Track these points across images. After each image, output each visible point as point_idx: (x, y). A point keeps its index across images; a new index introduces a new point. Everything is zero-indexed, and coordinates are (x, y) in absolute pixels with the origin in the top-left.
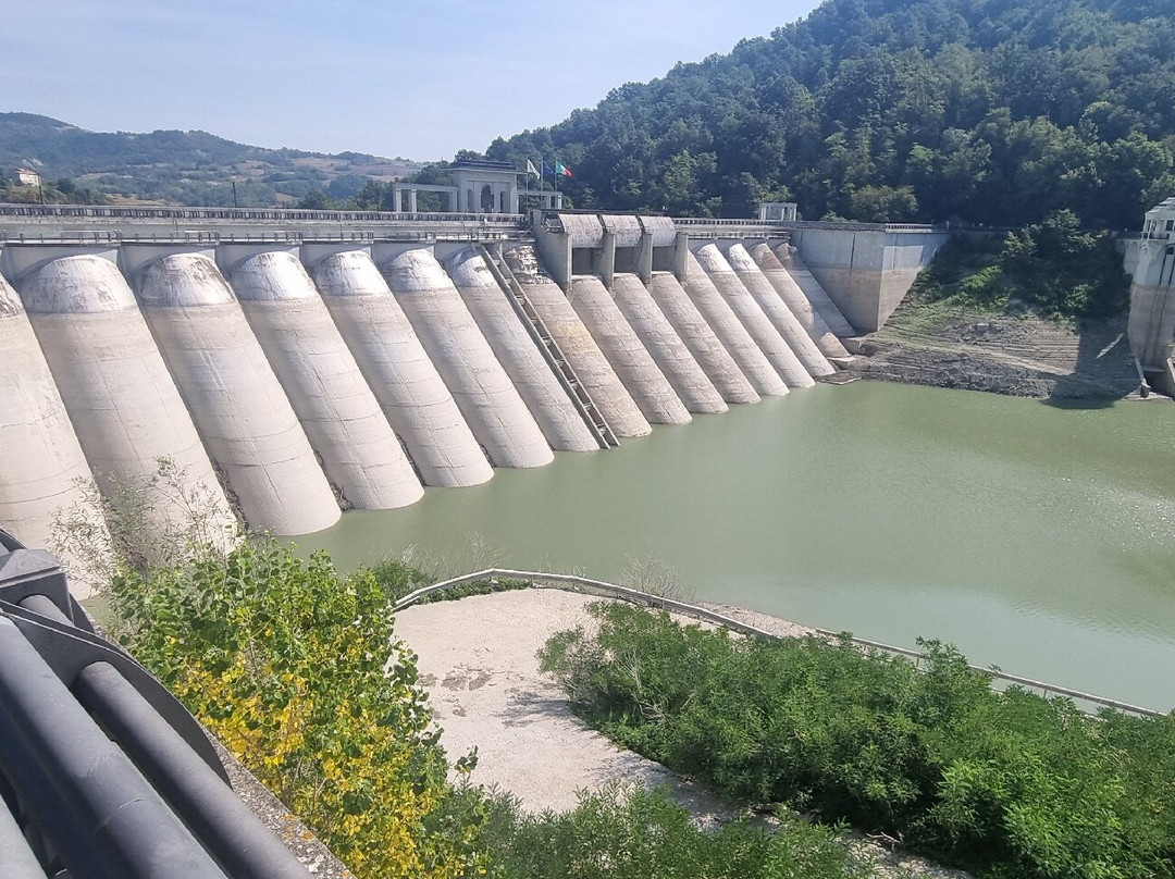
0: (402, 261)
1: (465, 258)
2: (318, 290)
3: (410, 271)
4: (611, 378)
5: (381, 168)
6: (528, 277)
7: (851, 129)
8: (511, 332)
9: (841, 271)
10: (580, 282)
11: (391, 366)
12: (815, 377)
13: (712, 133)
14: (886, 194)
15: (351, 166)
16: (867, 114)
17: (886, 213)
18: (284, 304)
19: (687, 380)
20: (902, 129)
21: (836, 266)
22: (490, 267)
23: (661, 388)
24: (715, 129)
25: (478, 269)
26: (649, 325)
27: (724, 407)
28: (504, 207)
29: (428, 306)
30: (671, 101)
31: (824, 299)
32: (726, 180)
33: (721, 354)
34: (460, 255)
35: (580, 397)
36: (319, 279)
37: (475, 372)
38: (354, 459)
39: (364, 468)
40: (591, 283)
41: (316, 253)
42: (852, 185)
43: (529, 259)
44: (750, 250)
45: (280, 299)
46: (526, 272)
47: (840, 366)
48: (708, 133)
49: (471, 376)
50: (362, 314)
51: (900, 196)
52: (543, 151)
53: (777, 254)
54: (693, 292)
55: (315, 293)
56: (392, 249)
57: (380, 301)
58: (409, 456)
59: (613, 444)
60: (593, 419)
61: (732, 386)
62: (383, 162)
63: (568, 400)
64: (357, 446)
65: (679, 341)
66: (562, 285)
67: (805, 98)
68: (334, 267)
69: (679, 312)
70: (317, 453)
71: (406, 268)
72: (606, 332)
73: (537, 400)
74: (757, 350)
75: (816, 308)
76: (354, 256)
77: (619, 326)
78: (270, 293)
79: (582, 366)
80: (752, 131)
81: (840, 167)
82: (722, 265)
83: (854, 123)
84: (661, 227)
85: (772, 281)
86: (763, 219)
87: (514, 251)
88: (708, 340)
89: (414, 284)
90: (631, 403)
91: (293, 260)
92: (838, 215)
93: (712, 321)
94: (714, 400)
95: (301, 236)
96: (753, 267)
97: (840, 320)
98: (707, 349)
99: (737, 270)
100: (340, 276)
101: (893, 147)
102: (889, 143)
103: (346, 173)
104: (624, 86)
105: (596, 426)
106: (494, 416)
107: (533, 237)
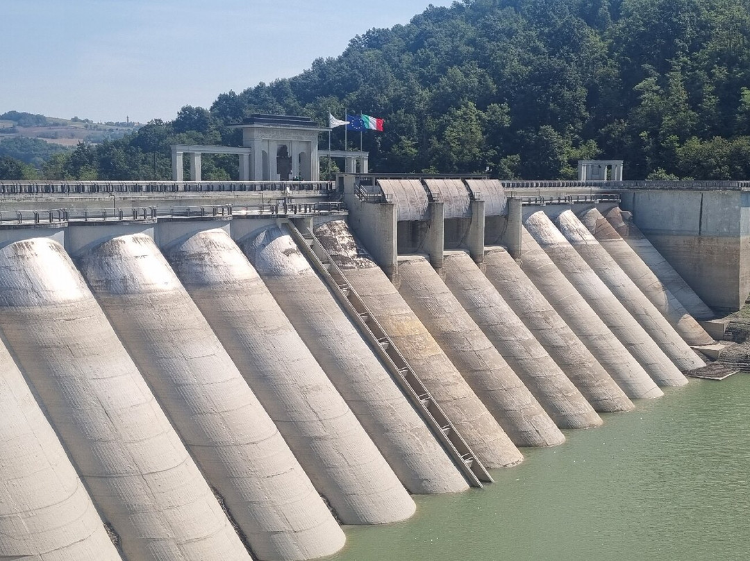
0: (194, 245)
1: (270, 238)
2: (90, 287)
3: (207, 258)
4: (463, 390)
5: (56, 130)
6: (345, 260)
7: (663, 73)
8: (338, 333)
9: (688, 238)
10: (406, 264)
11: (198, 389)
12: (684, 372)
13: (495, 82)
14: (719, 147)
15: (18, 128)
16: (677, 57)
17: (726, 168)
18: (51, 309)
19: (549, 385)
20: (720, 73)
21: (680, 233)
22: (302, 249)
23: (522, 399)
24: (497, 76)
25: (288, 253)
26: (492, 315)
27: (597, 419)
28: (305, 174)
29: (234, 304)
30: (435, 47)
31: (670, 273)
32: (522, 135)
33: (580, 350)
34: (263, 235)
35: (434, 417)
36: (91, 272)
37: (304, 391)
38: (164, 532)
39: (179, 545)
40: (419, 264)
41: (85, 237)
42: (676, 137)
43: (344, 238)
44: (581, 216)
45: (46, 303)
46: (343, 253)
47: (708, 356)
48: (490, 82)
49: (299, 397)
50: (152, 318)
51: (739, 149)
52: (286, 106)
53: (609, 219)
54: (531, 271)
55: (88, 293)
56: (179, 230)
57: (175, 299)
58: (233, 520)
59: (486, 481)
60: (455, 446)
61: (600, 391)
62: (56, 124)
63: (421, 424)
64: (167, 512)
65: (530, 336)
66: (387, 269)
67: (595, 41)
68: (111, 255)
69: (521, 297)
70: (108, 525)
71: (200, 254)
72: (445, 327)
73: (381, 426)
74: (616, 342)
75: (666, 284)
76: (136, 240)
77: (460, 320)
78: (32, 296)
79: (427, 373)
80: (546, 78)
81: (654, 118)
82: (556, 236)
83: (664, 68)
84: (490, 191)
85: (612, 252)
86: (583, 179)
87: (325, 227)
88: (562, 332)
89: (214, 275)
90: (492, 422)
91: (58, 249)
92: (668, 173)
93: (560, 307)
94: (582, 409)
95: (66, 216)
96: (589, 238)
97: (693, 298)
98: (562, 343)
99: (571, 241)
100: (119, 269)
101: (713, 93)
102: (708, 88)
103: (12, 136)
104: (368, 33)
105: (461, 457)
106: (334, 452)
107: (346, 209)
